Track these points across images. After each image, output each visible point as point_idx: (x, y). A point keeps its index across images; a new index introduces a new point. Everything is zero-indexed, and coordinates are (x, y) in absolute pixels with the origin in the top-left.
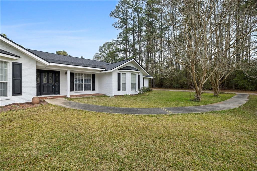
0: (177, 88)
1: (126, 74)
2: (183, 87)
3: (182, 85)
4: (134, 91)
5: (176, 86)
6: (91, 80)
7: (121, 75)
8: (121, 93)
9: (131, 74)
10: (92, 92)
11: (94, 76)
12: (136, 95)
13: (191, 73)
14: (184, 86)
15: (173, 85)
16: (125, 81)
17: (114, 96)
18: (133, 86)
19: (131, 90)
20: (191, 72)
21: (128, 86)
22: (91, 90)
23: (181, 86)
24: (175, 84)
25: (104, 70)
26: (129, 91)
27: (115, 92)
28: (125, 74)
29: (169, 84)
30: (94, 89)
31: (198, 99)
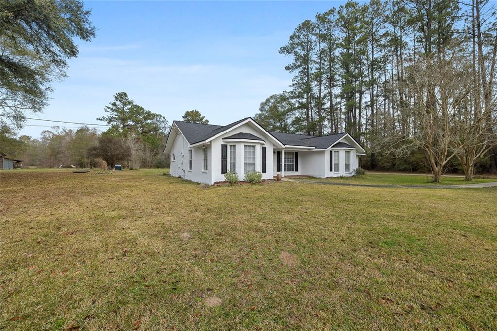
0: (405, 171)
1: (340, 152)
2: (417, 169)
3: (414, 166)
4: (348, 172)
5: (403, 168)
6: (293, 158)
7: (333, 152)
8: (333, 174)
9: (346, 152)
10: (294, 173)
11: (296, 154)
12: (350, 177)
13: (428, 152)
14: (419, 167)
15: (396, 166)
16: (338, 160)
17: (327, 177)
18: (347, 166)
19: (346, 171)
20: (427, 150)
21: (342, 166)
22: (293, 170)
23: (412, 168)
24: (401, 164)
25: (314, 148)
26: (342, 172)
27: (328, 174)
28: (338, 152)
29: (389, 164)
30: (297, 170)
31: (436, 181)
